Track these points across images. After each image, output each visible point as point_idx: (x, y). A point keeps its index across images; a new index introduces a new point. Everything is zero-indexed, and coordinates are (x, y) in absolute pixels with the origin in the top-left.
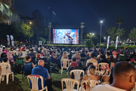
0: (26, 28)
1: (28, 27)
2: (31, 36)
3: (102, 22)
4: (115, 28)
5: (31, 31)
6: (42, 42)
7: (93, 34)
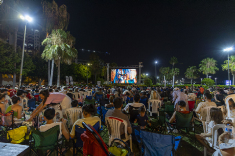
0: (84, 69)
1: (86, 68)
2: (89, 77)
3: (156, 62)
4: (169, 68)
5: (88, 72)
6: (100, 82)
7: (147, 74)
